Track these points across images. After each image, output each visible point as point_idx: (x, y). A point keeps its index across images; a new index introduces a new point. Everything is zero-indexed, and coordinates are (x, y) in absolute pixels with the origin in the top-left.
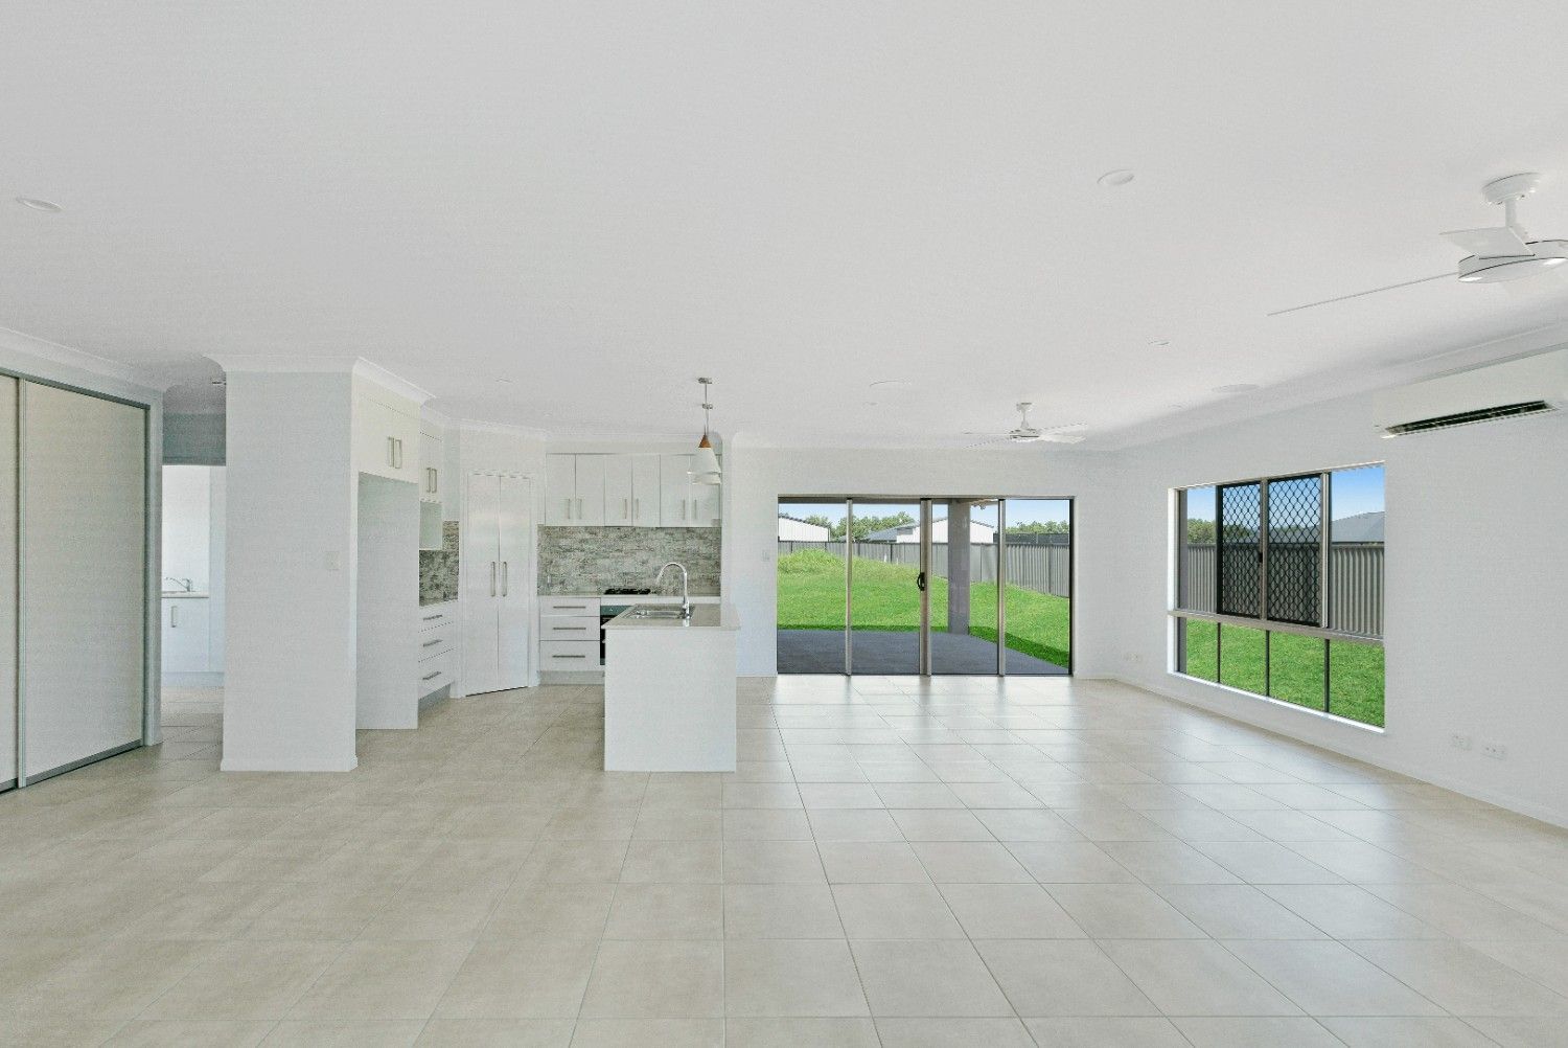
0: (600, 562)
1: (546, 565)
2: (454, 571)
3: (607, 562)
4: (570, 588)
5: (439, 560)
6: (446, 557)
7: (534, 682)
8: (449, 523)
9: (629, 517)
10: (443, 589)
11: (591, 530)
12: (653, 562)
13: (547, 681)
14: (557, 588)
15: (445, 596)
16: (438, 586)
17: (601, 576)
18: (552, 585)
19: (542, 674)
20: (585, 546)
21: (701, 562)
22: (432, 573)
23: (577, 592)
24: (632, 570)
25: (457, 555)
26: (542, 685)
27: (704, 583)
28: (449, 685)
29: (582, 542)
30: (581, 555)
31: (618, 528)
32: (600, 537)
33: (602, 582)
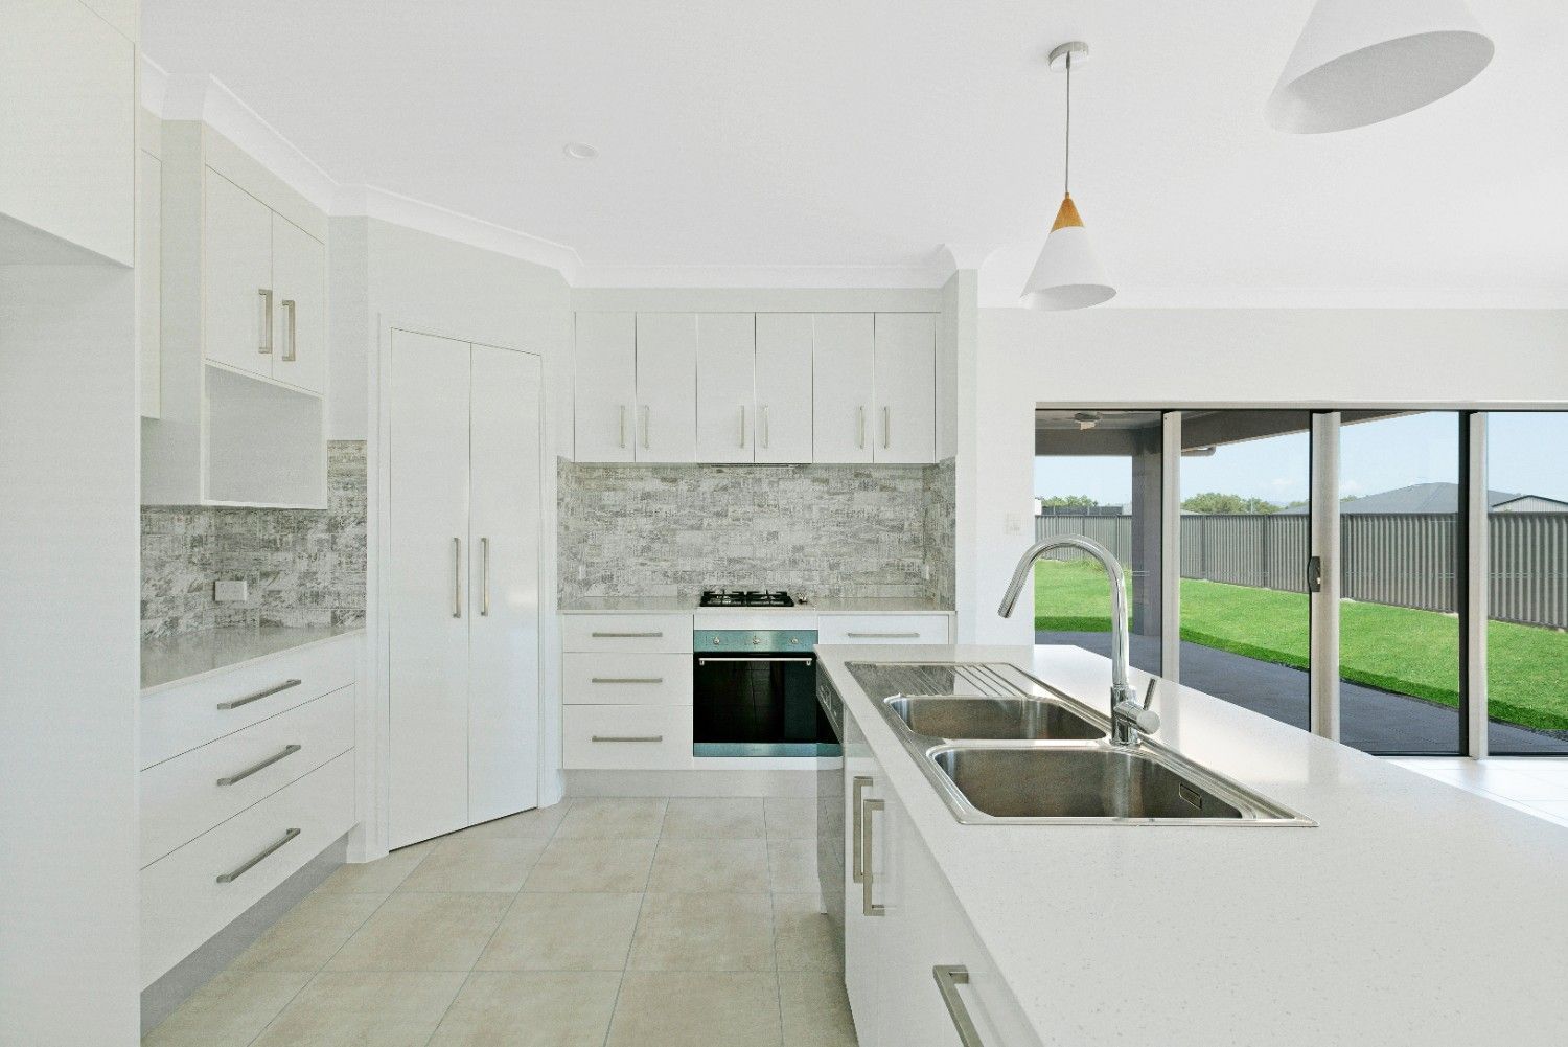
0: (684, 537)
1: (573, 547)
2: (355, 558)
3: (697, 538)
4: (623, 590)
5: (317, 533)
6: (334, 526)
7: (551, 796)
8: (343, 444)
9: (748, 445)
10: (329, 601)
11: (669, 473)
12: (789, 538)
13: (581, 790)
14: (598, 590)
15: (335, 619)
16: (317, 597)
17: (686, 565)
18: (587, 584)
19: (568, 774)
20: (655, 507)
21: (884, 536)
22: (302, 565)
23: (640, 600)
24: (746, 552)
25: (361, 521)
26: (570, 799)
27: (889, 579)
28: (347, 833)
29: (646, 496)
30: (645, 524)
31: (719, 467)
32: (683, 486)
33: (691, 581)
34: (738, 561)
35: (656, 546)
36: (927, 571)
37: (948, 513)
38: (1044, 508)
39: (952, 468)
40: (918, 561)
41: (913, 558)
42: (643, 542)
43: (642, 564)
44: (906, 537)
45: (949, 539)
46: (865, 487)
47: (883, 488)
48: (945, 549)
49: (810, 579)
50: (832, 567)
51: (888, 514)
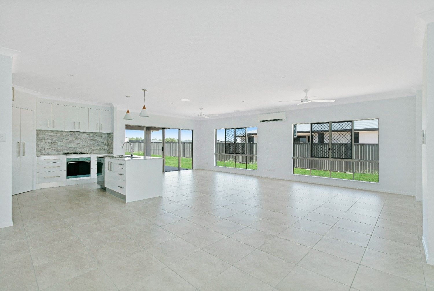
0: (59, 143)
3: (62, 144)
9: (76, 128)
11: (55, 132)
12: (82, 144)
20: (52, 138)
21: (100, 144)
24: (73, 146)
29: (51, 136)
30: (50, 141)
31: (67, 132)
32: (58, 134)
33: (61, 151)
34: (71, 148)
35: (53, 145)
36: (108, 149)
37: (112, 140)
38: (129, 140)
39: (113, 134)
40: (106, 148)
41: (106, 147)
42: (50, 144)
43: (49, 148)
44: (104, 144)
45: (112, 144)
46: (96, 136)
47: (100, 136)
48: (111, 145)
49: (86, 151)
50: (90, 149)
51: (101, 140)
